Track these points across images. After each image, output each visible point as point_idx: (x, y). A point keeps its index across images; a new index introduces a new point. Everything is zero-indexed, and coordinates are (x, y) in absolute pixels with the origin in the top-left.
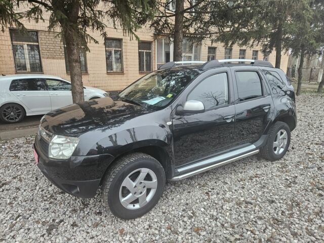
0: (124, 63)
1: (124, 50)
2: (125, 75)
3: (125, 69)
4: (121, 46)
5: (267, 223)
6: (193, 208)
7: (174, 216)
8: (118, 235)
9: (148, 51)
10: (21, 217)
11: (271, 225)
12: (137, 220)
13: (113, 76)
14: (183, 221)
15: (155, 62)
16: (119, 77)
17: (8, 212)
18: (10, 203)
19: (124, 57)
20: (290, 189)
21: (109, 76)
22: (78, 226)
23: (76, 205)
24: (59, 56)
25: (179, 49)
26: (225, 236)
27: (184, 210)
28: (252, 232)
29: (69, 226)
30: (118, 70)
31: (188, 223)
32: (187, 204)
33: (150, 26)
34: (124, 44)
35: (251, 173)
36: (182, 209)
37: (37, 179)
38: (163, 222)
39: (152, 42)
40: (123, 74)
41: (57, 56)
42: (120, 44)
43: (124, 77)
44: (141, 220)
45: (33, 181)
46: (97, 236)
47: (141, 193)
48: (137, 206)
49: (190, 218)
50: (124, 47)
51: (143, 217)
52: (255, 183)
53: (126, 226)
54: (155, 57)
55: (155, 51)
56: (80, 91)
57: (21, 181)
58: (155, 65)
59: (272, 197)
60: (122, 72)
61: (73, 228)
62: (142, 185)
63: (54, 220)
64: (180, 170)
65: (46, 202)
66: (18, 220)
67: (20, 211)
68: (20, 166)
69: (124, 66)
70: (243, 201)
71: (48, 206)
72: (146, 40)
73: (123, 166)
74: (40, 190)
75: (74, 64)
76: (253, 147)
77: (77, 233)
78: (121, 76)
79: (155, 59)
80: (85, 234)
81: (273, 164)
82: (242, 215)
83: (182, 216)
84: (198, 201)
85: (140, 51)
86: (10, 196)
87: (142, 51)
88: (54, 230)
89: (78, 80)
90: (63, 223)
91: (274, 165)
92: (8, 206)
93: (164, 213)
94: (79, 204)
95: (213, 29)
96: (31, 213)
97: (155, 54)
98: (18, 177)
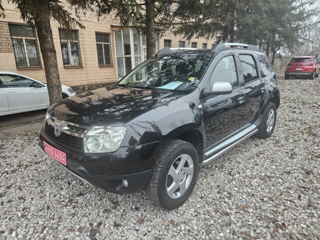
0: (82, 56)
1: (81, 43)
2: (84, 69)
3: (83, 62)
4: (77, 38)
5: (298, 192)
6: (226, 189)
7: (214, 199)
8: (171, 227)
9: (106, 43)
10: (47, 229)
11: (302, 193)
12: (180, 208)
13: (71, 70)
14: (225, 202)
15: (114, 55)
16: (77, 71)
17: (26, 226)
18: (23, 216)
19: (81, 49)
20: (295, 160)
21: (67, 70)
22: (121, 225)
23: (105, 204)
24: (7, 50)
25: (153, 38)
26: (271, 208)
27: (218, 193)
28: (291, 201)
29: (112, 228)
30: (76, 64)
31: (231, 203)
32: (219, 186)
33: (115, 15)
34: (80, 36)
35: (254, 150)
36: (216, 192)
37: (40, 185)
38: (206, 206)
39: (110, 34)
40: (82, 68)
41: (3, 50)
42: (76, 36)
43: (83, 72)
44: (184, 208)
45: (36, 188)
46: (149, 232)
47: (182, 180)
48: (179, 194)
49: (230, 198)
50: (80, 39)
51: (184, 205)
52: (263, 159)
53: (172, 216)
54: (114, 49)
55: (113, 43)
56: (57, 84)
57: (21, 190)
58: (114, 58)
59: (286, 168)
60: (80, 66)
61: (117, 229)
62: (183, 171)
63: (91, 225)
64: (207, 154)
65: (68, 207)
66: (45, 232)
67: (41, 223)
68: (8, 174)
69: (83, 60)
70: (264, 176)
71: (73, 211)
72: (104, 31)
73: (168, 153)
74: (52, 196)
75: (49, 54)
76: (254, 126)
77: (126, 232)
78: (79, 70)
79: (114, 52)
80: (135, 232)
81: (266, 141)
82: (272, 188)
83: (220, 198)
84: (226, 182)
85: (98, 43)
86: (16, 208)
87: (100, 43)
88: (97, 234)
89: (54, 72)
90: (102, 226)
91: (268, 142)
92: (23, 219)
93: (202, 198)
94: (107, 203)
95: (177, 20)
96: (58, 222)
97: (113, 46)
98: (13, 186)
